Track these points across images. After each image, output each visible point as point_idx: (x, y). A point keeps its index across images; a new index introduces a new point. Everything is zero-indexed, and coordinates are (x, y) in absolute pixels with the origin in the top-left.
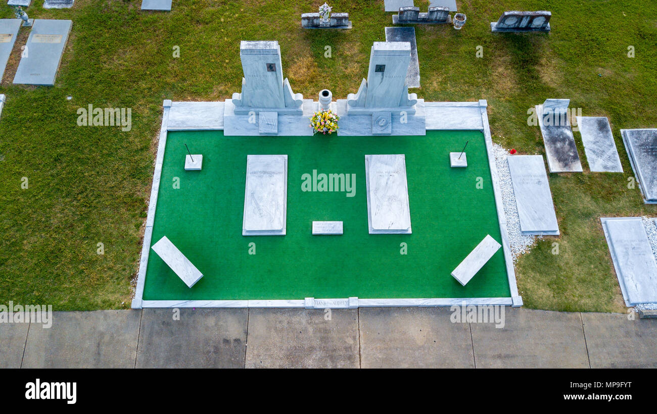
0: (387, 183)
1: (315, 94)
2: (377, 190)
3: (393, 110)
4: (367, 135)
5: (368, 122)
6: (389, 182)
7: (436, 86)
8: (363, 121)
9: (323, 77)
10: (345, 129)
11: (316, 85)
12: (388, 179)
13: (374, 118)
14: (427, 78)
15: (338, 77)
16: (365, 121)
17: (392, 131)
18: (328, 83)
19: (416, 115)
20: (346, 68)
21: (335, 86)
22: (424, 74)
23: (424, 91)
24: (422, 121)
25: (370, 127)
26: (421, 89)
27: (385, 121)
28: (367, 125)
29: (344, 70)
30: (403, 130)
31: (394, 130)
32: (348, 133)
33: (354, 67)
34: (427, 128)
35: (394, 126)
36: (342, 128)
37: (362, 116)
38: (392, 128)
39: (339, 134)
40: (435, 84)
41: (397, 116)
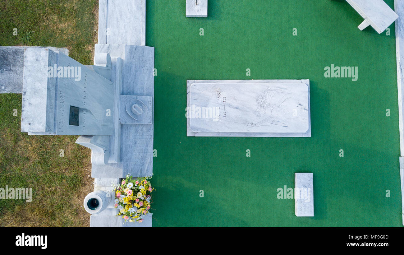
0: (236, 108)
1: (76, 210)
2: (247, 123)
3: (118, 91)
4: (152, 132)
5: (133, 130)
6: (235, 105)
7: (66, 24)
8: (131, 137)
9: (45, 196)
10: (143, 164)
11: (60, 208)
12: (230, 105)
13: (129, 122)
14: (51, 36)
15: (45, 172)
16: (131, 135)
17: (148, 95)
18: (56, 189)
19: (124, 58)
20: (28, 159)
21: (62, 178)
22: (44, 40)
23: (76, 43)
24: (133, 50)
25: (140, 127)
26: (71, 47)
27: (136, 105)
28: (136, 132)
29: (31, 163)
30: (146, 78)
31: (145, 92)
32: (149, 161)
33: (26, 146)
34: (143, 44)
35: (139, 92)
36: (141, 170)
37: (124, 140)
38: (142, 94)
39: (151, 174)
40: (64, 25)
41: (125, 86)
